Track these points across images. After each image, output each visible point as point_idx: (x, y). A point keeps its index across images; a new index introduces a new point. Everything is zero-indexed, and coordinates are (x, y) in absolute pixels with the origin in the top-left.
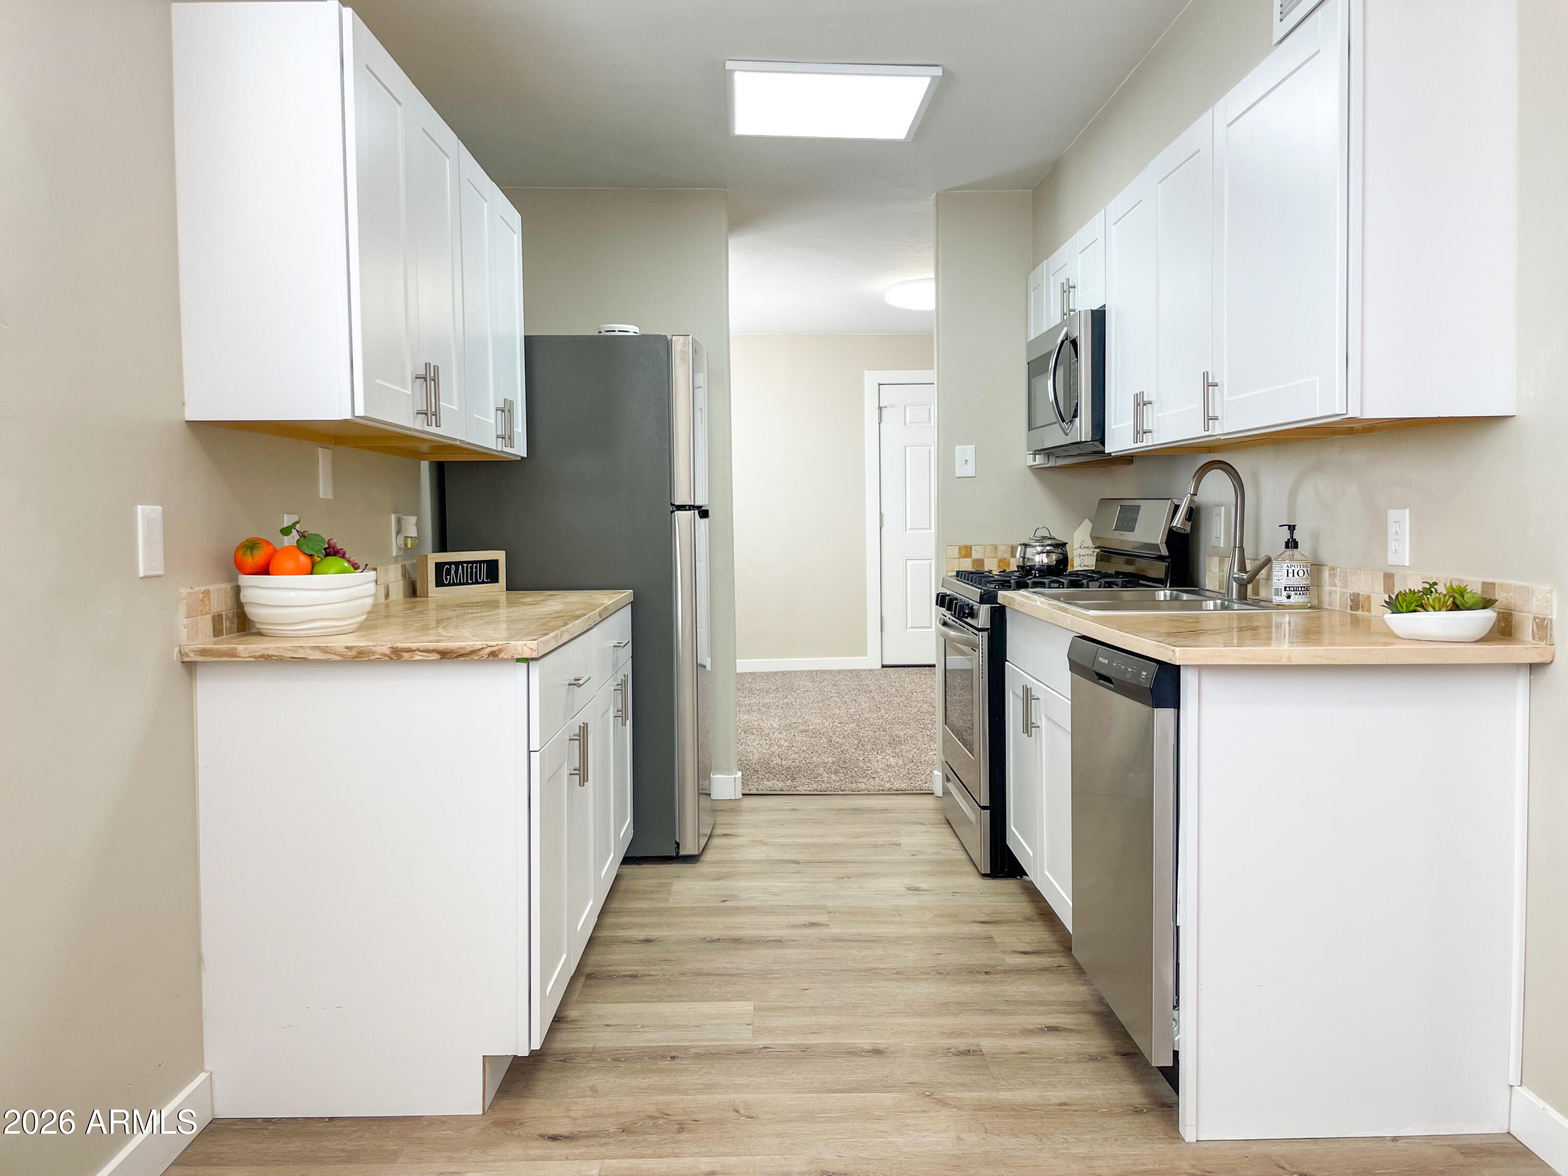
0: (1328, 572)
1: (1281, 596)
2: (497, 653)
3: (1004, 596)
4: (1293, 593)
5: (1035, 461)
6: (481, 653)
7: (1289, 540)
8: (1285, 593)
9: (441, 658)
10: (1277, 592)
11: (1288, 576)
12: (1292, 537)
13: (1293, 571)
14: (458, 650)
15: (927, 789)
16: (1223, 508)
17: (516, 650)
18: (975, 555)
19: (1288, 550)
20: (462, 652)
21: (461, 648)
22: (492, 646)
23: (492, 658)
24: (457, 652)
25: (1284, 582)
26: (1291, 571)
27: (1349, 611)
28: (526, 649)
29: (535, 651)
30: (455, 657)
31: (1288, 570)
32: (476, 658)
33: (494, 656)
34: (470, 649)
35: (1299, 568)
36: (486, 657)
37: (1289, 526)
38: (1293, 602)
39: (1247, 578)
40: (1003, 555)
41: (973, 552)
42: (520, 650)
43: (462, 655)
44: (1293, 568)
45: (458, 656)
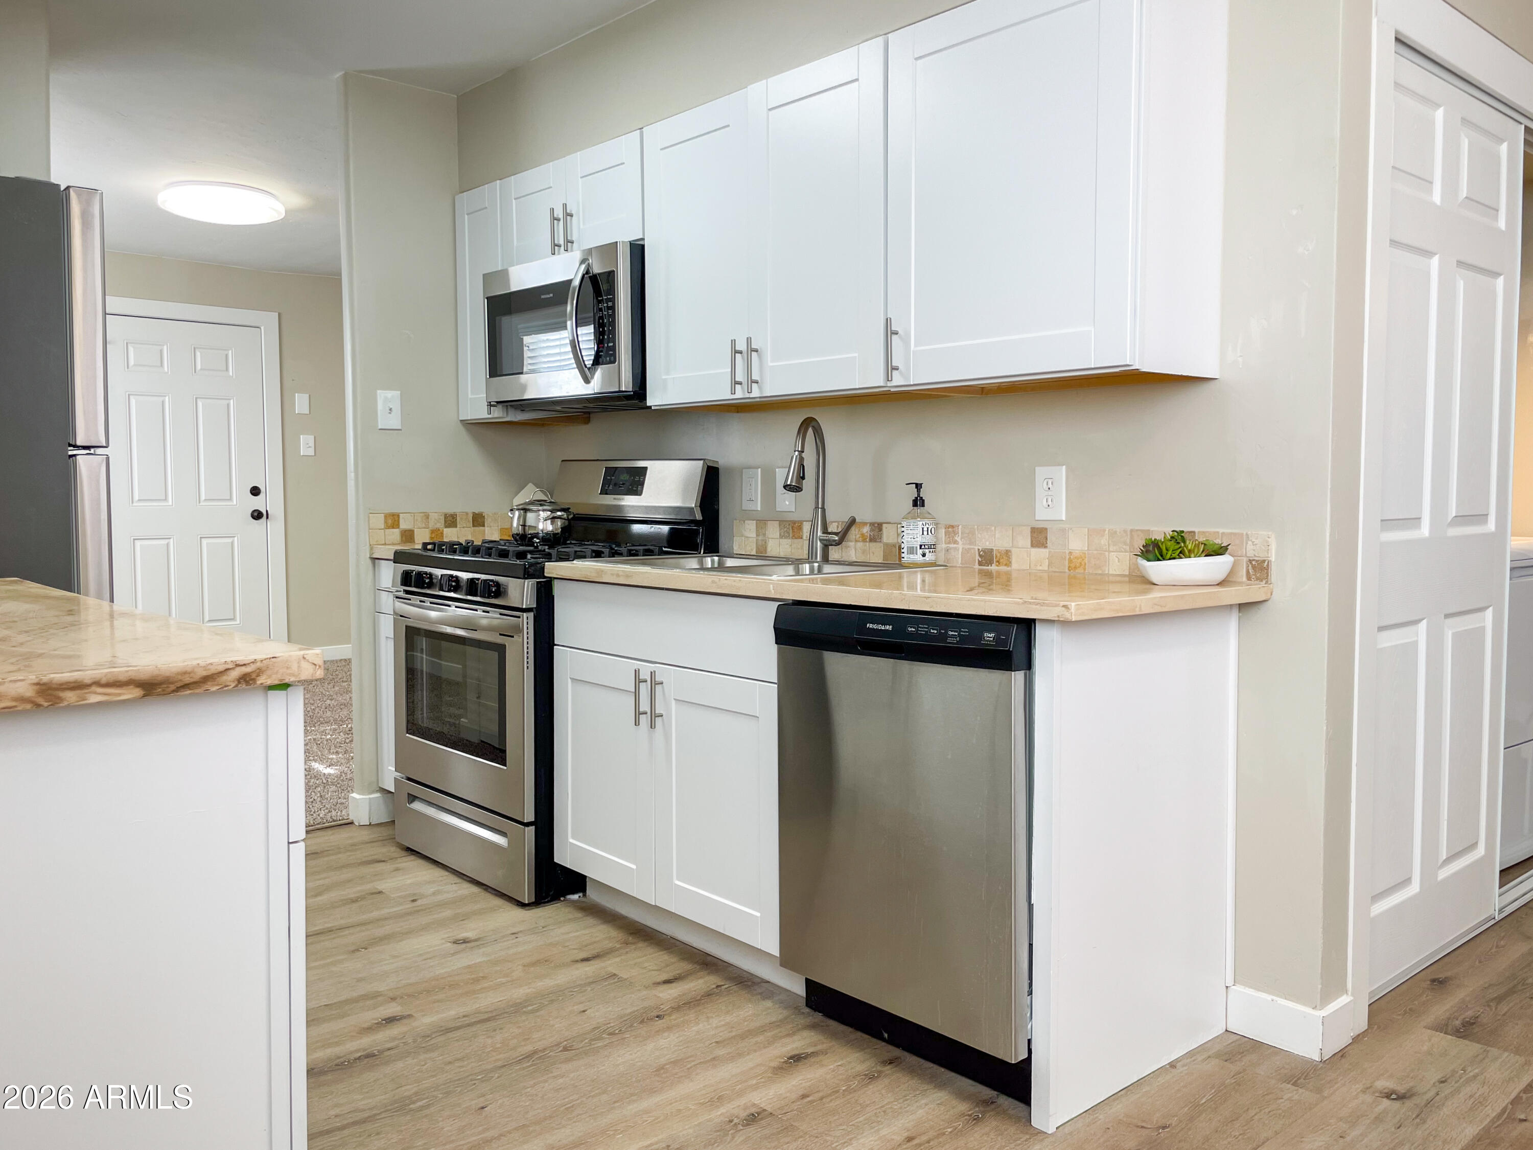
0: (944, 531)
1: (917, 554)
2: (254, 676)
3: (553, 568)
4: (927, 551)
5: (490, 413)
6: (224, 678)
7: (916, 498)
8: (920, 552)
9: (144, 696)
10: (911, 551)
11: (923, 534)
12: (919, 495)
13: (928, 528)
14: (180, 677)
15: (341, 818)
16: (759, 470)
17: (288, 668)
18: (404, 525)
19: (915, 508)
20: (187, 680)
21: (185, 673)
22: (244, 665)
23: (244, 686)
24: (177, 682)
25: (920, 540)
26: (925, 529)
27: (977, 566)
28: (304, 664)
29: (320, 666)
30: (173, 691)
31: (923, 528)
32: (214, 689)
33: (247, 683)
34: (203, 673)
35: (931, 526)
36: (233, 685)
37: (917, 484)
38: (928, 559)
39: (839, 539)
40: (436, 524)
41: (401, 521)
42: (295, 667)
43: (186, 686)
44: (927, 526)
45: (178, 689)
